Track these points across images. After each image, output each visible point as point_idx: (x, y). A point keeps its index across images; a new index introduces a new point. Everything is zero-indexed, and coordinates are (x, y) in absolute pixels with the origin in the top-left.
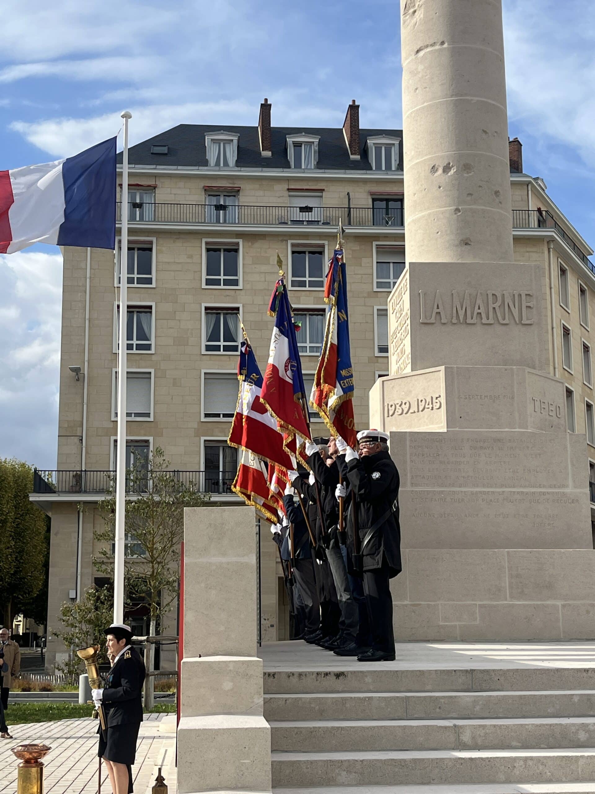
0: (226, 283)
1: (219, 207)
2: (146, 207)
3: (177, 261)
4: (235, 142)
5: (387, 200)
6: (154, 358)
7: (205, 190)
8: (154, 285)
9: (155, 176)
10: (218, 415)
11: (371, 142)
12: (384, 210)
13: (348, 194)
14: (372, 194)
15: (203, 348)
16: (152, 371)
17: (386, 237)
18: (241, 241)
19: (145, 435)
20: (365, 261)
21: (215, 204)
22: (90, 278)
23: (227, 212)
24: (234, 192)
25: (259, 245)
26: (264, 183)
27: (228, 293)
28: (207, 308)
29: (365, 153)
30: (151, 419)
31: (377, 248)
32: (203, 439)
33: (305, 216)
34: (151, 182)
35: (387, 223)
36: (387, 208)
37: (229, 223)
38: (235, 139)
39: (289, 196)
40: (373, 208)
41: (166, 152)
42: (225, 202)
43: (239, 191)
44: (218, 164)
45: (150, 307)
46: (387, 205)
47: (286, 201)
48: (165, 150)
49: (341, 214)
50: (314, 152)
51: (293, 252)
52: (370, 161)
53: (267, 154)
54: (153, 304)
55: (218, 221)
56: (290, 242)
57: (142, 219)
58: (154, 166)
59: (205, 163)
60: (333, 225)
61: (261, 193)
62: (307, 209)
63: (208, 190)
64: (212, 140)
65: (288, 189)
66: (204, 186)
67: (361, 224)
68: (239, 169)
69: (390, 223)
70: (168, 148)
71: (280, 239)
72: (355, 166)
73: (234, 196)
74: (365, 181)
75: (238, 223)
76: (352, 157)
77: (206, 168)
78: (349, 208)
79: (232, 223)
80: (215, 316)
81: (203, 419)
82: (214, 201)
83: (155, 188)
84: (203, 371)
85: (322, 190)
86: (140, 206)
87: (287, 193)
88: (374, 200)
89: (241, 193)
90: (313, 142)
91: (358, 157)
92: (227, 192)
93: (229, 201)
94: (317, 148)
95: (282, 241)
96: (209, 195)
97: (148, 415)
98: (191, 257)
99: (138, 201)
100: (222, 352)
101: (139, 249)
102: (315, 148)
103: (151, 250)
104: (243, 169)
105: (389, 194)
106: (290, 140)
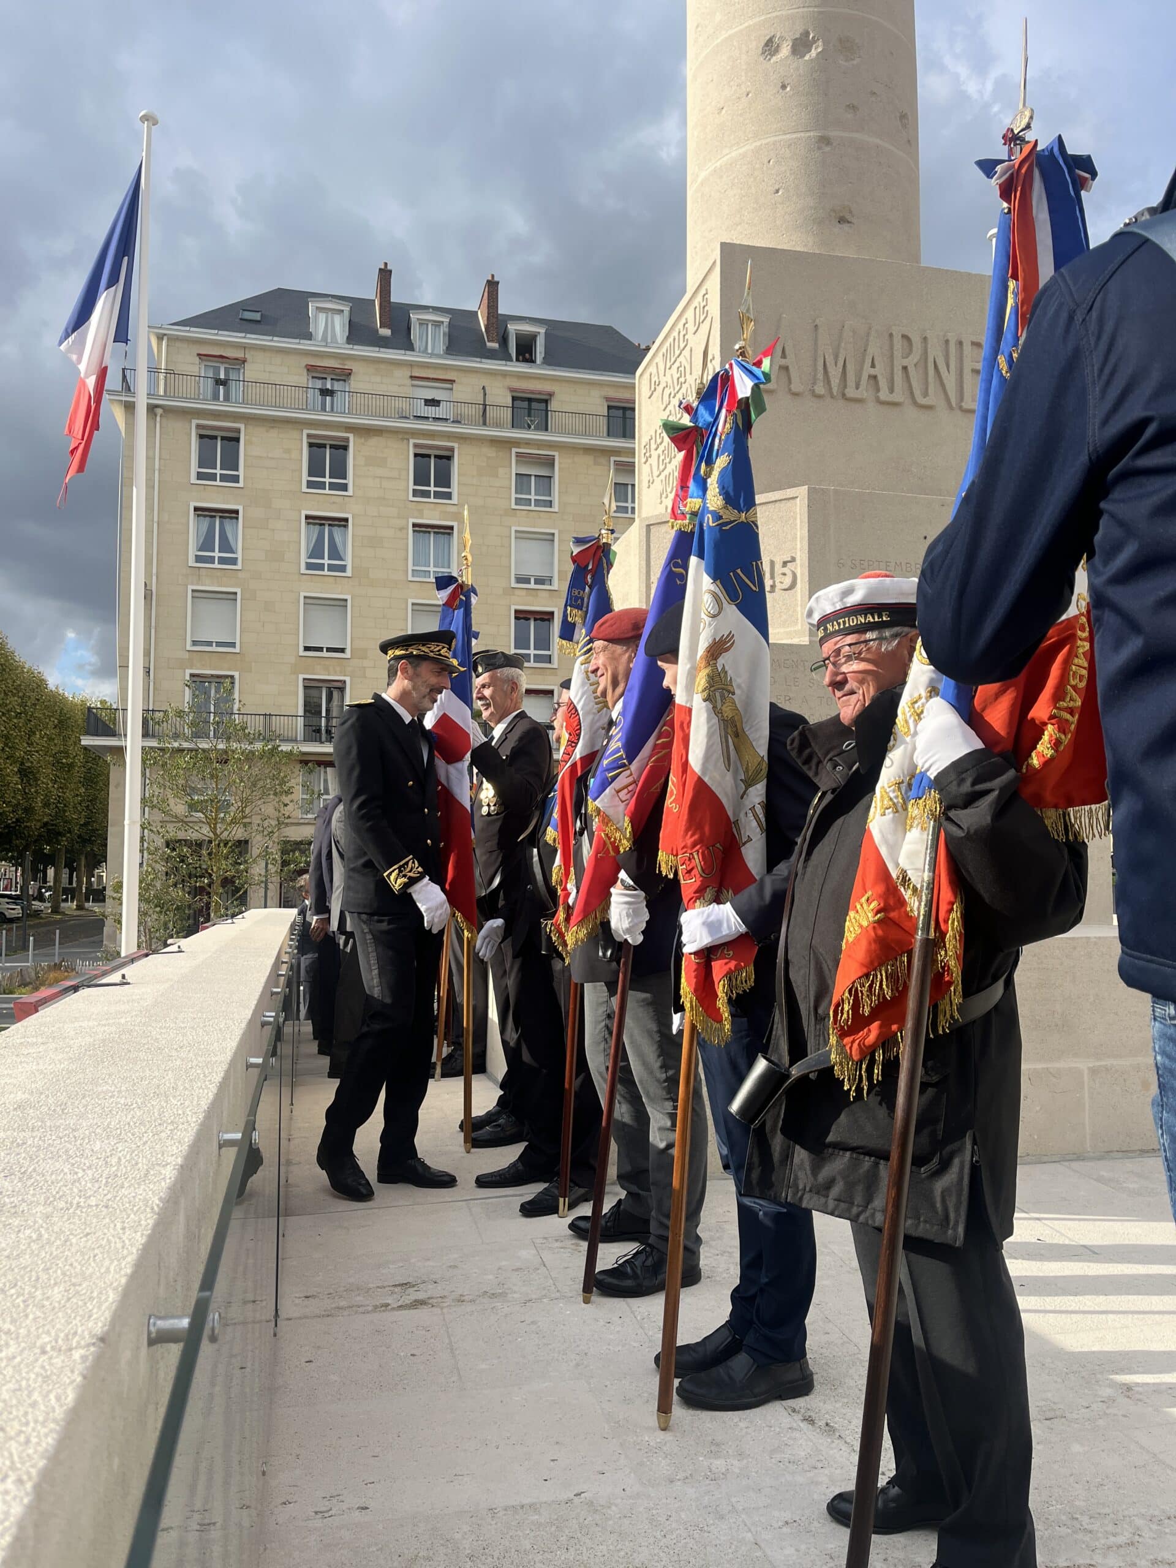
0: (333, 486)
1: (325, 392)
2: (232, 384)
3: (270, 456)
4: (346, 313)
5: (530, 400)
6: (240, 574)
7: (308, 370)
8: (241, 484)
9: (244, 347)
10: (320, 649)
11: (512, 328)
12: (526, 411)
13: (484, 388)
14: (512, 390)
15: (303, 566)
16: (238, 591)
17: (528, 443)
18: (351, 436)
19: (229, 670)
20: (501, 471)
21: (320, 387)
22: (160, 470)
23: (335, 399)
24: (345, 375)
25: (374, 441)
26: (382, 366)
27: (334, 499)
28: (307, 517)
29: (504, 341)
30: (237, 650)
31: (517, 456)
32: (301, 677)
33: (431, 411)
34: (239, 354)
35: (529, 427)
36: (530, 409)
37: (337, 413)
38: (347, 309)
39: (413, 386)
40: (513, 407)
41: (259, 319)
42: (332, 385)
43: (350, 374)
44: (325, 338)
45: (237, 512)
46: (530, 405)
47: (410, 391)
48: (257, 316)
49: (475, 411)
50: (444, 334)
51: (416, 455)
52: (510, 351)
53: (386, 332)
54: (240, 508)
55: (324, 409)
56: (412, 441)
57: (227, 398)
58: (243, 335)
59: (309, 336)
60: (465, 424)
61: (378, 379)
62: (433, 403)
63: (310, 368)
64: (317, 308)
65: (411, 377)
66: (307, 365)
67: (498, 425)
68: (351, 346)
69: (533, 427)
70: (262, 315)
71: (400, 437)
72: (491, 355)
73: (345, 381)
74: (504, 374)
75: (349, 413)
76: (489, 345)
77: (309, 342)
78: (485, 405)
79: (341, 413)
80: (317, 527)
81: (302, 653)
82: (319, 384)
83: (244, 361)
84: (302, 594)
85: (452, 381)
86: (224, 383)
87: (409, 382)
88: (514, 399)
89: (352, 377)
90: (443, 322)
91: (495, 345)
92: (336, 375)
93: (337, 386)
94: (447, 330)
95: (402, 439)
96: (313, 377)
97: (233, 645)
98: (288, 451)
99: (222, 376)
100: (326, 572)
101: (223, 438)
102: (444, 329)
103: (237, 440)
104: (356, 347)
105: (532, 392)
106: (414, 317)
